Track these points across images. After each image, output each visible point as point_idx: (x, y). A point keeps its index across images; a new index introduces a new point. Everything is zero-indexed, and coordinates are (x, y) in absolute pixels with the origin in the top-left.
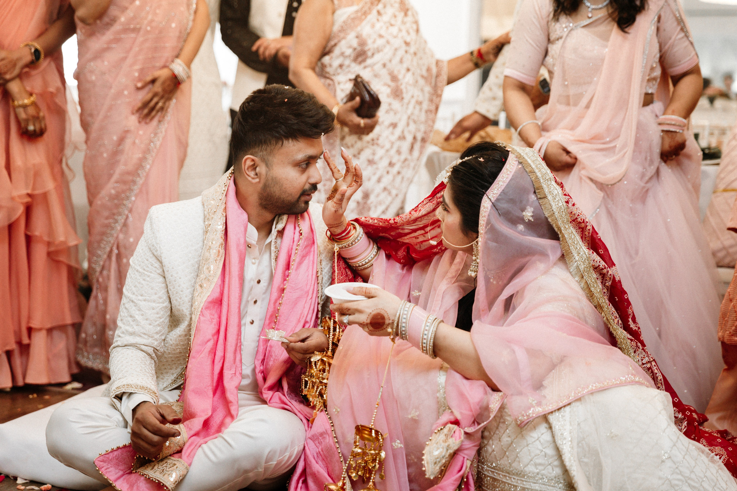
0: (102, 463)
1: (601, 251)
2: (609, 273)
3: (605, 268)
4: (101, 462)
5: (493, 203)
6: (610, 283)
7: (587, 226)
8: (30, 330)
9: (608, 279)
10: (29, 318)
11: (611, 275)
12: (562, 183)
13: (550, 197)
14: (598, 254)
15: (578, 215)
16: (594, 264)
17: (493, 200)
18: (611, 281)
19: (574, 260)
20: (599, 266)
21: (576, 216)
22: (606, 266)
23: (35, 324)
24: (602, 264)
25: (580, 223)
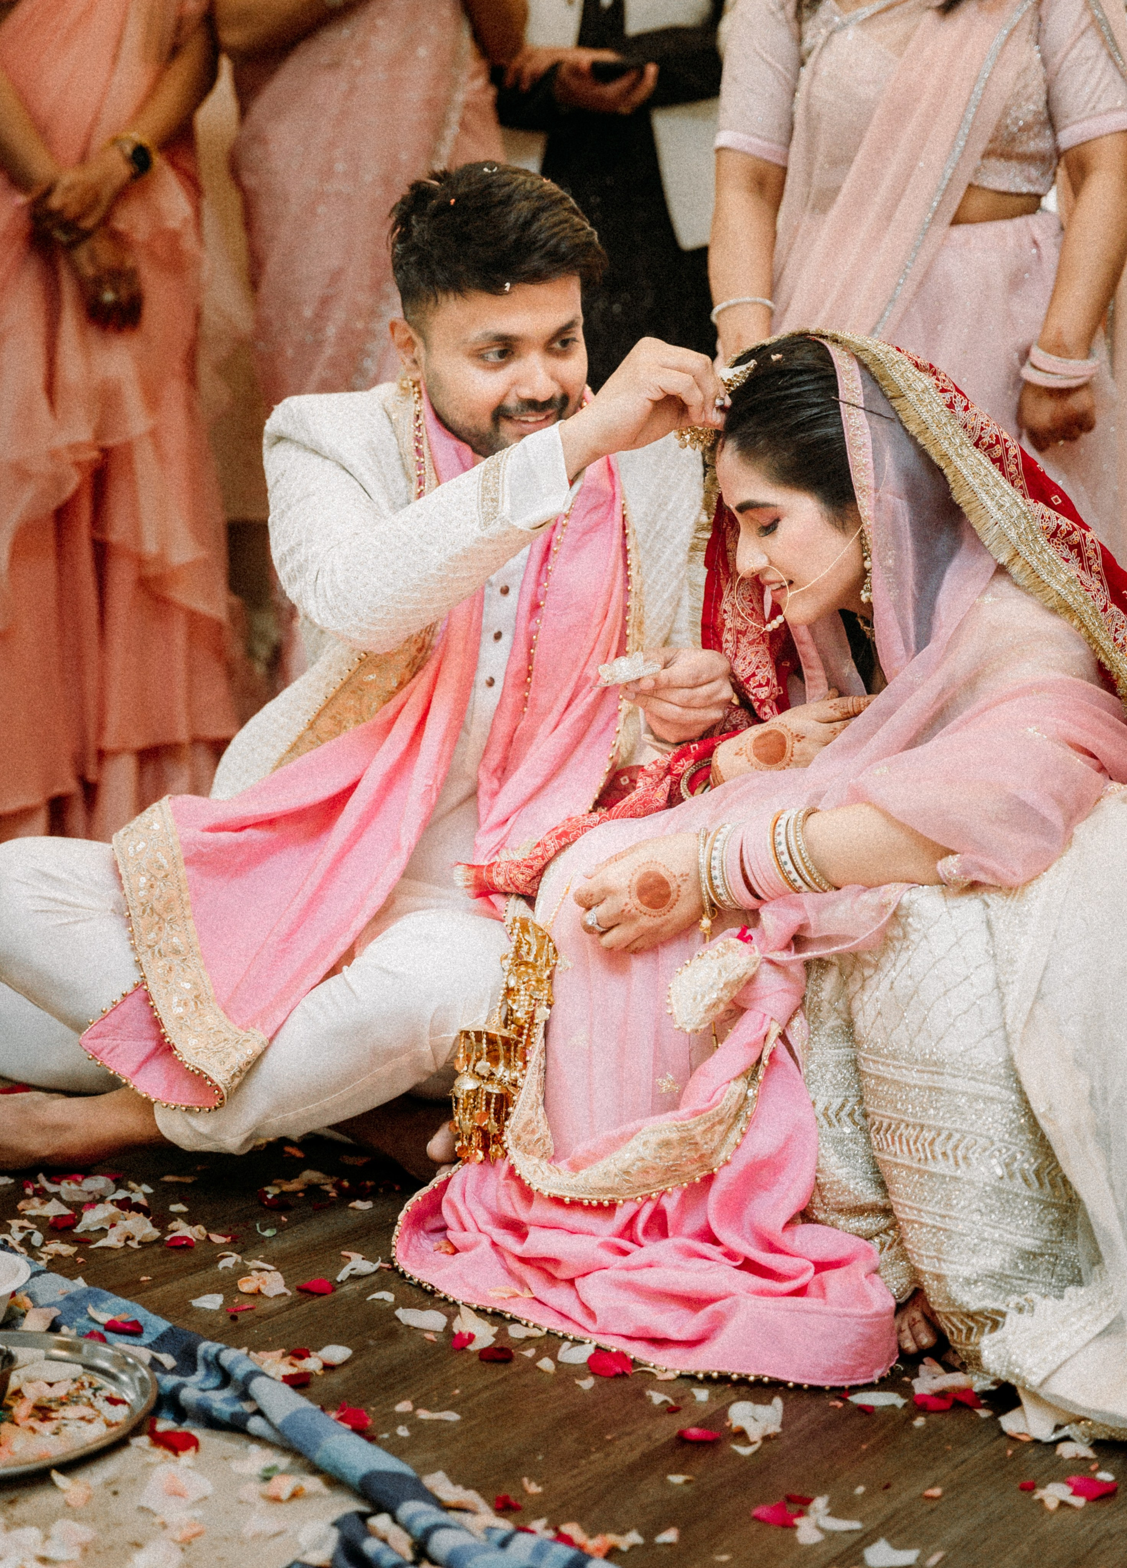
0: (98, 1041)
1: (1056, 499)
2: (1089, 539)
3: (1074, 529)
4: (97, 1038)
5: (864, 409)
6: (1100, 561)
7: (1007, 450)
8: (102, 755)
9: (1091, 554)
10: (101, 727)
11: (1092, 541)
12: (931, 366)
13: (911, 395)
14: (1049, 504)
15: (982, 429)
16: (1045, 525)
17: (861, 402)
18: (1100, 557)
19: (992, 521)
20: (1059, 526)
21: (978, 433)
22: (1076, 525)
23: (110, 742)
24: (1065, 522)
25: (991, 446)
